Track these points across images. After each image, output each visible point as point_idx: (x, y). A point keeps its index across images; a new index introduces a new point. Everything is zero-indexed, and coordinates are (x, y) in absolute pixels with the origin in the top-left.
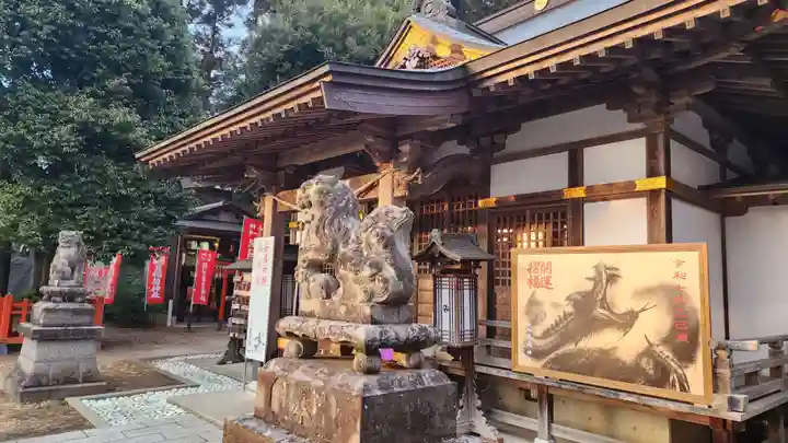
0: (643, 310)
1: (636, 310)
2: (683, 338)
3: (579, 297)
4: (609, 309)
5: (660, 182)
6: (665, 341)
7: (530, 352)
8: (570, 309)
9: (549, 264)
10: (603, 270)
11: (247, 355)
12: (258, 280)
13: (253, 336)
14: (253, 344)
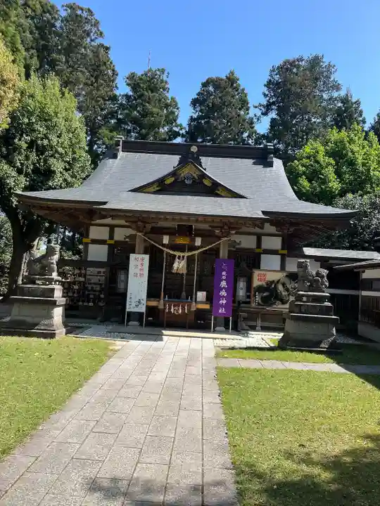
5: (285, 252)
11: (127, 310)
12: (136, 275)
13: (133, 301)
14: (134, 304)
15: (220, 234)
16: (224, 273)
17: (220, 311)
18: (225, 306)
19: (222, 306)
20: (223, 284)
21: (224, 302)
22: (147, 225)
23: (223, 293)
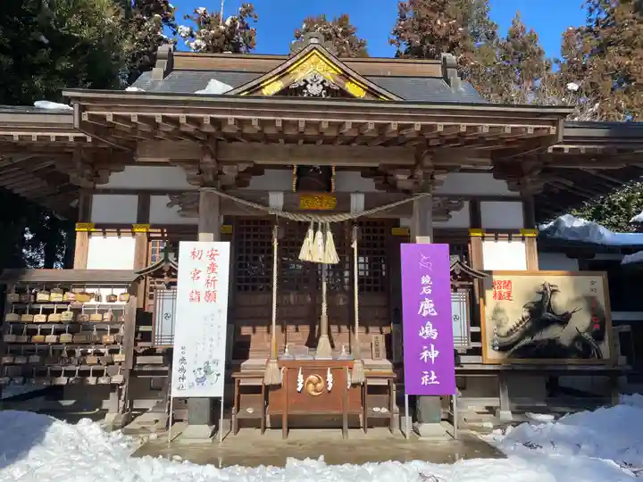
0: (574, 312)
1: (570, 312)
2: (597, 327)
3: (533, 305)
4: (553, 313)
5: (533, 232)
6: (588, 330)
7: (497, 348)
8: (526, 314)
9: (509, 282)
10: (547, 287)
11: (175, 393)
12: (195, 297)
13: (189, 367)
14: (190, 377)
15: (408, 185)
16: (426, 280)
17: (425, 380)
18: (437, 366)
19: (428, 366)
20: (427, 307)
21: (434, 354)
22: (225, 169)
23: (429, 331)
